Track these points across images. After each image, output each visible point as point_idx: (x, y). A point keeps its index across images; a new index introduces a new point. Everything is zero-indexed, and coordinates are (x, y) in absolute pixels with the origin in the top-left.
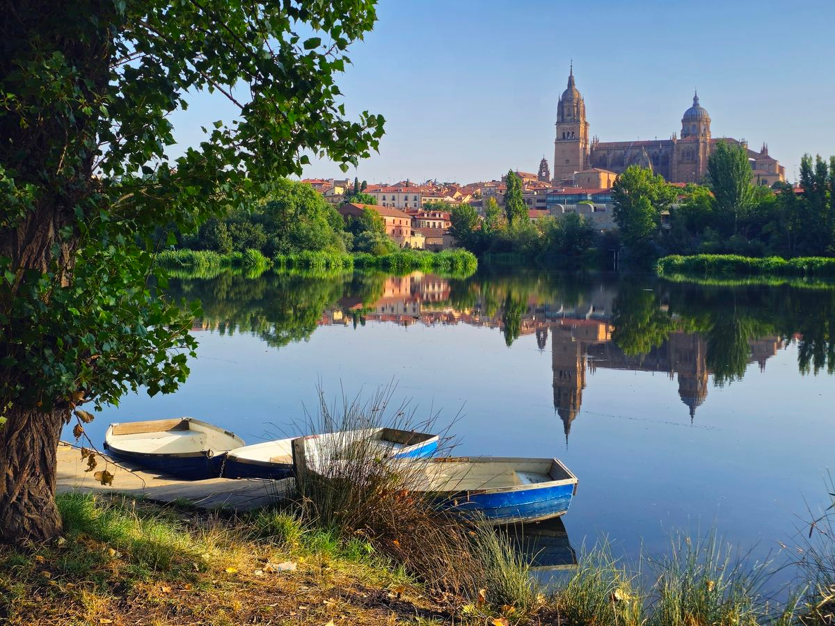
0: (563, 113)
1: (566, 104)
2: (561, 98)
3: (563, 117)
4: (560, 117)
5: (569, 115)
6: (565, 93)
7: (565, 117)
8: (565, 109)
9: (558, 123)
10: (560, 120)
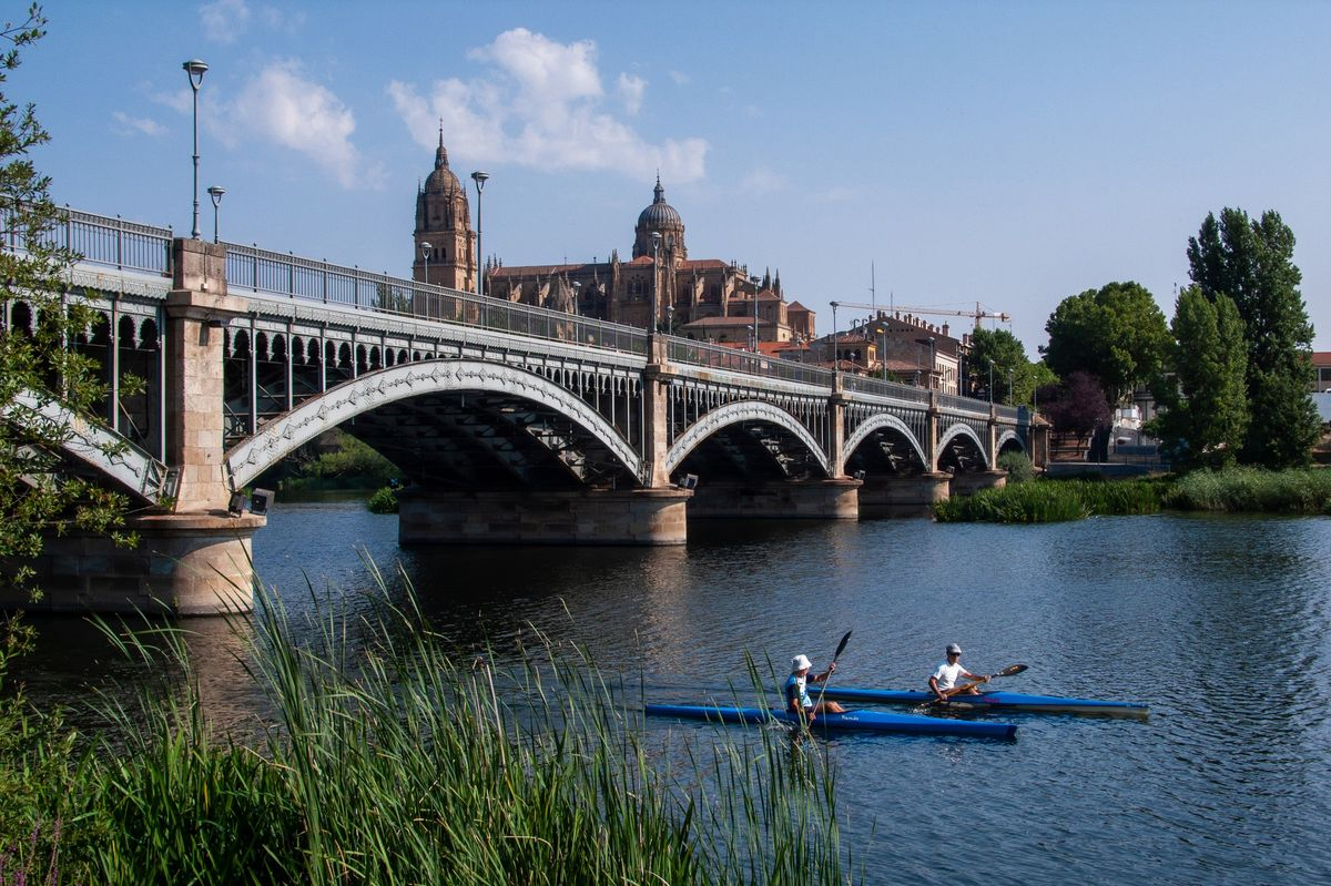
0: (426, 215)
1: (431, 198)
2: (423, 187)
3: (426, 220)
4: (422, 222)
5: (437, 218)
6: (430, 181)
7: (430, 222)
8: (430, 206)
9: (418, 233)
10: (422, 226)
